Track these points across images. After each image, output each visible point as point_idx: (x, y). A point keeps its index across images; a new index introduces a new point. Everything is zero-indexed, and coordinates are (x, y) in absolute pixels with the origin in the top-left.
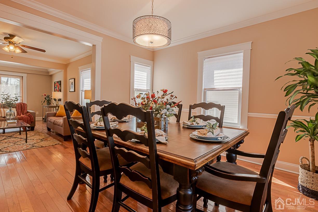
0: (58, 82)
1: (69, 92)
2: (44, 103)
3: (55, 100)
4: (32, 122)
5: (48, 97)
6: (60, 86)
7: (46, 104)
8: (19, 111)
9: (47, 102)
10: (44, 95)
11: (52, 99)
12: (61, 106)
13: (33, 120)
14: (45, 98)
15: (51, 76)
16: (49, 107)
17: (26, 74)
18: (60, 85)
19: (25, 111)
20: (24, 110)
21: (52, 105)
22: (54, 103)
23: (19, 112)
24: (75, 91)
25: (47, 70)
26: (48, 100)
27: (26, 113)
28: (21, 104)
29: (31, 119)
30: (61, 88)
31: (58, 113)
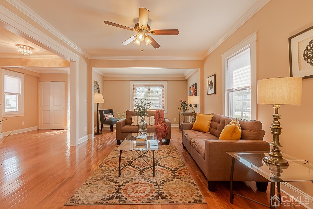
0: (193, 86)
1: (208, 95)
2: (180, 109)
3: (191, 106)
4: (167, 134)
5: (184, 103)
6: (195, 90)
7: (182, 111)
8: (157, 119)
9: (183, 108)
10: (180, 101)
11: (187, 105)
12: (198, 116)
13: (168, 132)
14: (182, 104)
15: (187, 80)
16: (185, 114)
17: (167, 81)
18: (196, 88)
19: (162, 120)
20: (161, 118)
21: (188, 112)
22: (190, 110)
23: (157, 121)
24: (215, 93)
25: (183, 75)
26: (184, 106)
27: (163, 122)
28: (159, 112)
29: (166, 130)
30: (196, 92)
31: (195, 125)
